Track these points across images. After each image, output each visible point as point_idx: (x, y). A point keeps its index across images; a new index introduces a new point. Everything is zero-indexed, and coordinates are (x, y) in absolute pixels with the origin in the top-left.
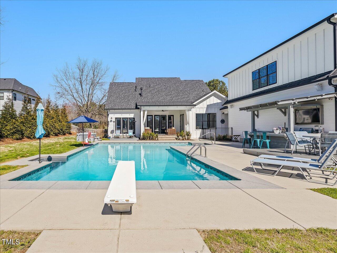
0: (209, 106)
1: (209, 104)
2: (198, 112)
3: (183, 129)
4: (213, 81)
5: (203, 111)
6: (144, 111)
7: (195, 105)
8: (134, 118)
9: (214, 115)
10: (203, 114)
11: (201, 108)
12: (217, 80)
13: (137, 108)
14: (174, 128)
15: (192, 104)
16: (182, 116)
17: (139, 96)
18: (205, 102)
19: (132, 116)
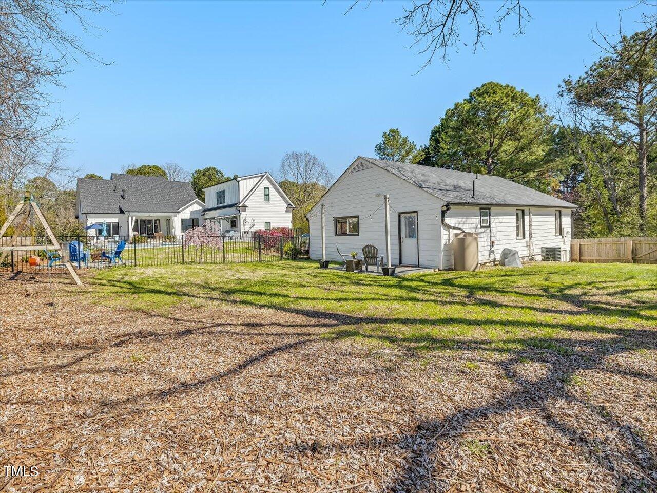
0: (192, 213)
1: (192, 210)
2: (183, 218)
3: (170, 233)
4: (209, 169)
5: (188, 217)
6: (132, 217)
7: (180, 212)
8: (118, 223)
9: (197, 220)
10: (187, 219)
11: (186, 214)
12: (214, 169)
13: (122, 212)
14: (161, 232)
15: (177, 211)
16: (169, 221)
17: (121, 198)
18: (188, 209)
19: (116, 220)
